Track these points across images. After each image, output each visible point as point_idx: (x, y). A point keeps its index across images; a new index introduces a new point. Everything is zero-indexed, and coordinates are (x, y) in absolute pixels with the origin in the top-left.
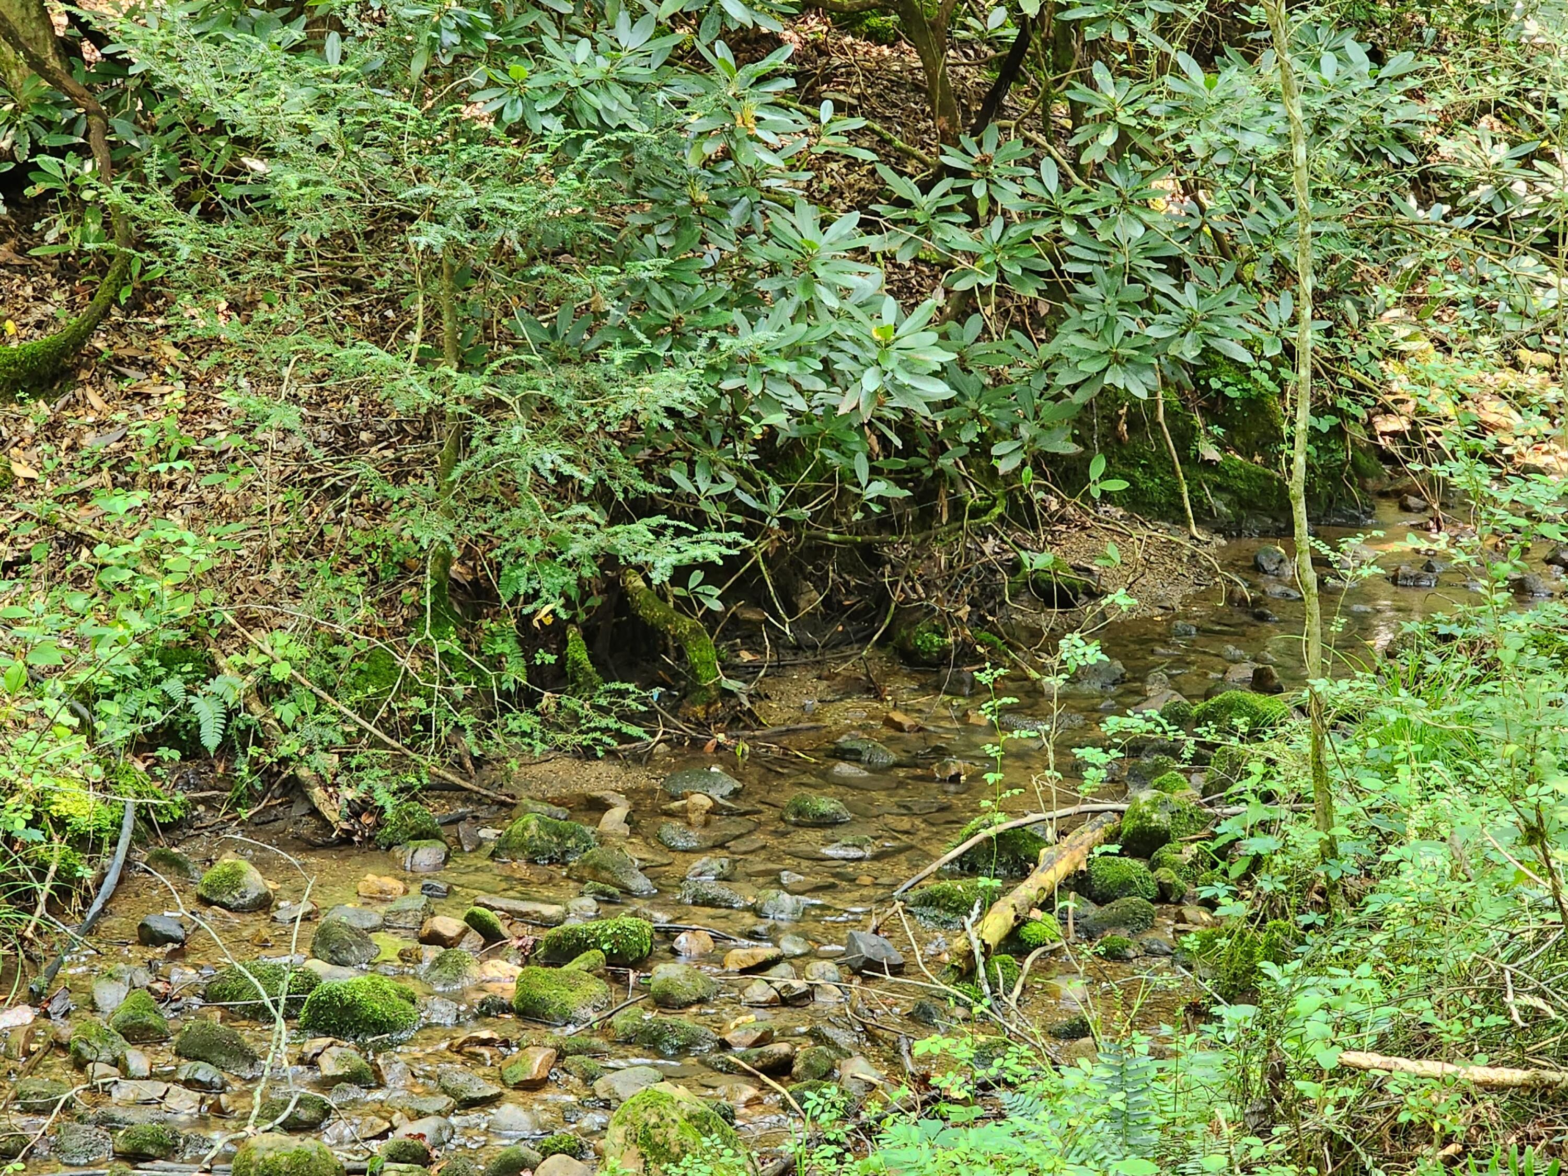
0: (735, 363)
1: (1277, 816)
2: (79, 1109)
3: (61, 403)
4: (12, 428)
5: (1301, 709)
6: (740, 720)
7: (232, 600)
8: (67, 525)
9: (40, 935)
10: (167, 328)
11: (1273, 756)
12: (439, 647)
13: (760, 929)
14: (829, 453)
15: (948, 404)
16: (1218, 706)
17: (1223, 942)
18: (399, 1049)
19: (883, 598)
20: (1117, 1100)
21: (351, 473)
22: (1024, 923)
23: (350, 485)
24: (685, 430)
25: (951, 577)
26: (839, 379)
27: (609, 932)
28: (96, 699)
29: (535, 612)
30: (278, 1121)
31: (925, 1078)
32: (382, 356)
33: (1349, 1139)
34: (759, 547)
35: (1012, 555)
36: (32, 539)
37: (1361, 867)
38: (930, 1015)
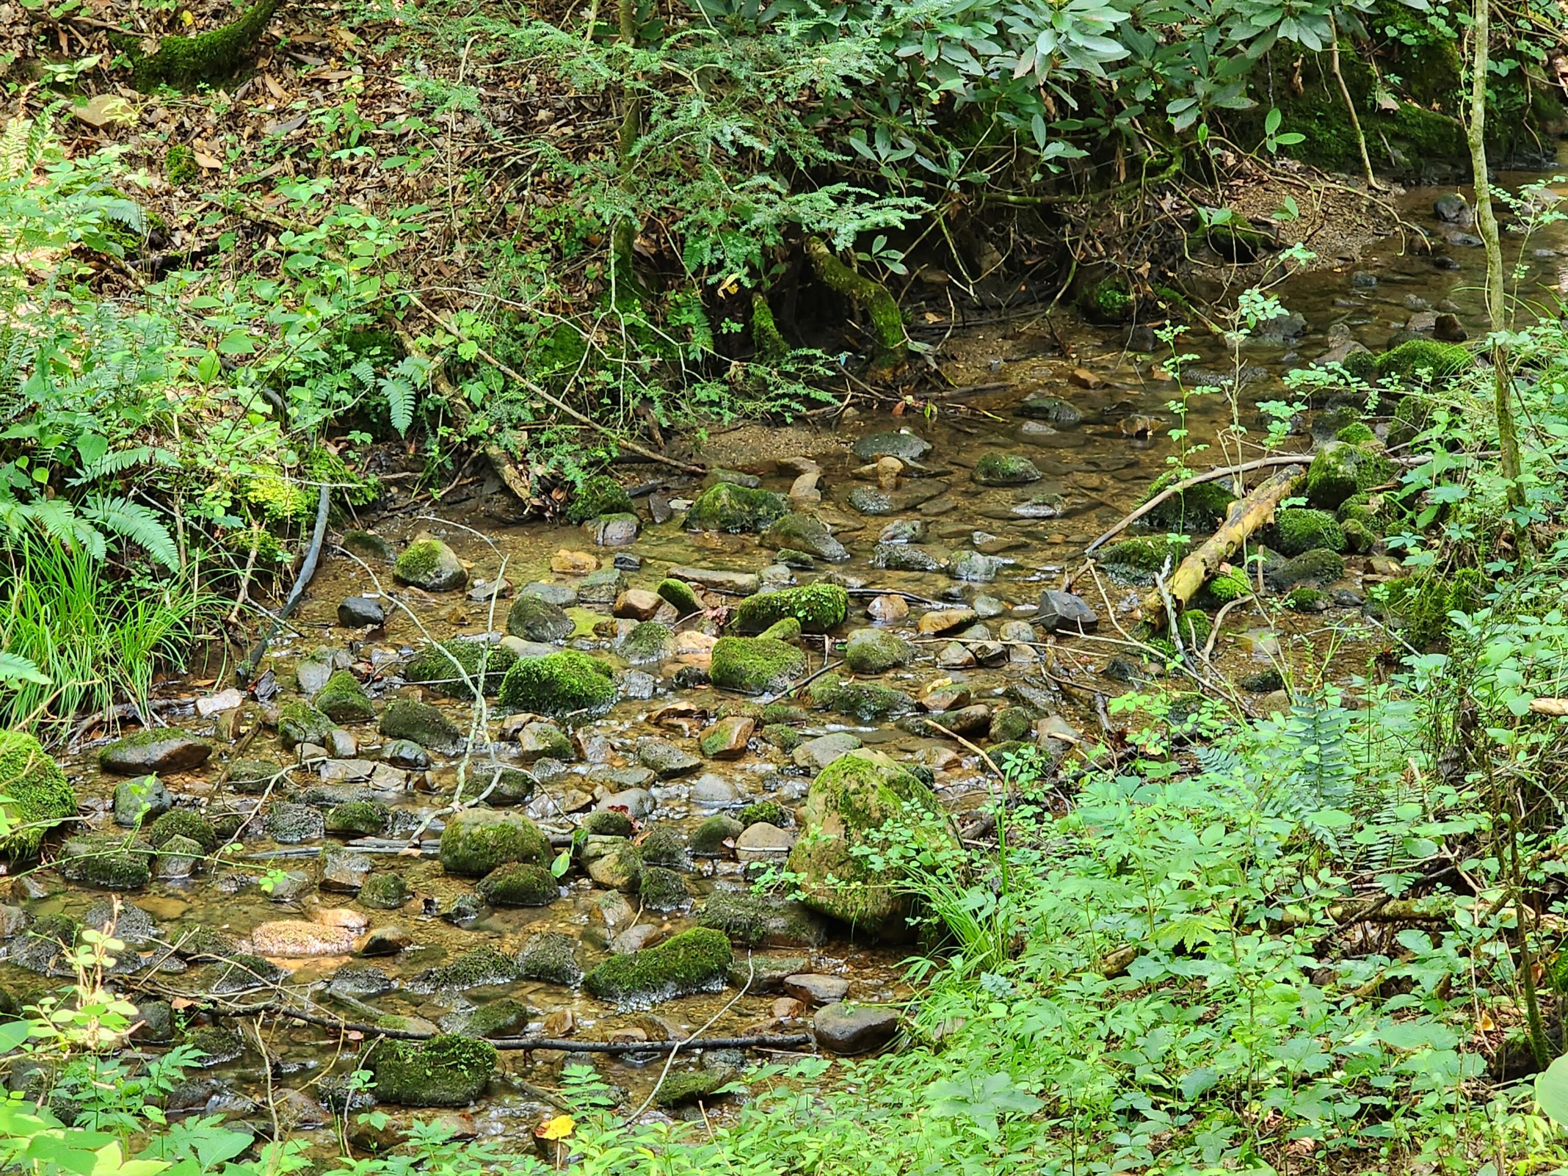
0: (911, 30)
1: (1463, 464)
2: (291, 790)
3: (241, 92)
4: (194, 119)
5: (1485, 356)
6: (927, 382)
7: (417, 283)
8: (252, 214)
9: (244, 620)
10: (342, 13)
11: (1457, 404)
12: (625, 320)
13: (954, 590)
14: (1007, 117)
15: (1122, 64)
16: (1400, 356)
17: (1411, 591)
18: (598, 723)
19: (1064, 257)
20: (1310, 753)
21: (531, 152)
22: (1214, 577)
23: (530, 164)
24: (863, 98)
25: (1130, 234)
26: (1013, 43)
27: (804, 599)
28: (288, 385)
29: (720, 282)
30: (483, 796)
31: (1122, 735)
32: (557, 35)
33: (1541, 785)
34: (939, 211)
35: (1190, 211)
36: (218, 228)
37: (1549, 513)
38: (1124, 672)
